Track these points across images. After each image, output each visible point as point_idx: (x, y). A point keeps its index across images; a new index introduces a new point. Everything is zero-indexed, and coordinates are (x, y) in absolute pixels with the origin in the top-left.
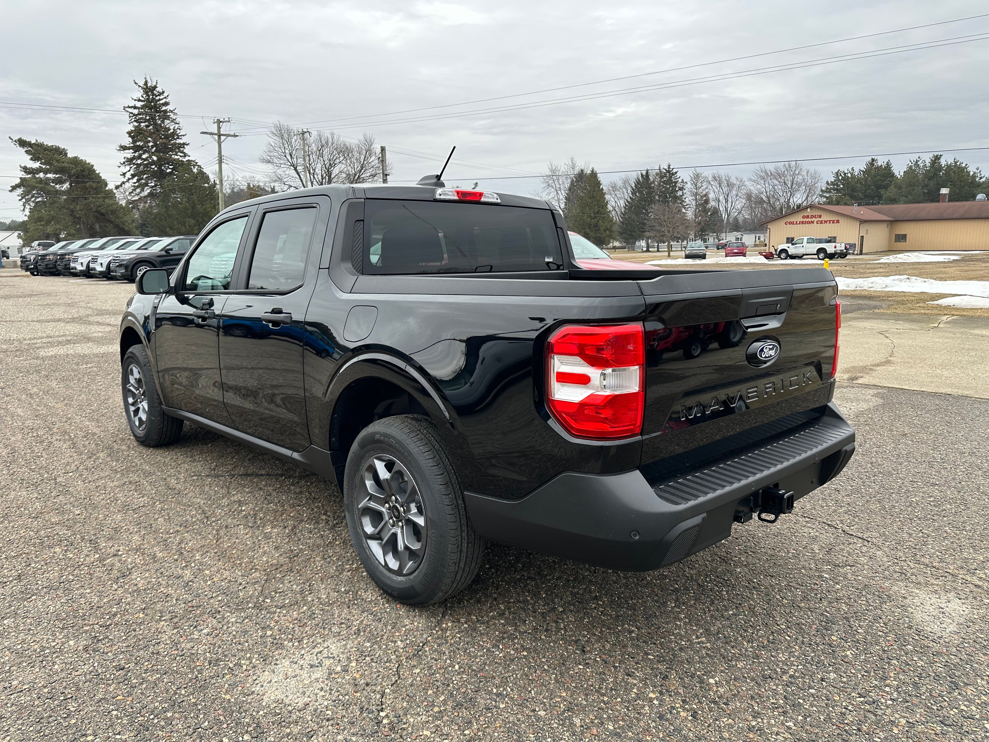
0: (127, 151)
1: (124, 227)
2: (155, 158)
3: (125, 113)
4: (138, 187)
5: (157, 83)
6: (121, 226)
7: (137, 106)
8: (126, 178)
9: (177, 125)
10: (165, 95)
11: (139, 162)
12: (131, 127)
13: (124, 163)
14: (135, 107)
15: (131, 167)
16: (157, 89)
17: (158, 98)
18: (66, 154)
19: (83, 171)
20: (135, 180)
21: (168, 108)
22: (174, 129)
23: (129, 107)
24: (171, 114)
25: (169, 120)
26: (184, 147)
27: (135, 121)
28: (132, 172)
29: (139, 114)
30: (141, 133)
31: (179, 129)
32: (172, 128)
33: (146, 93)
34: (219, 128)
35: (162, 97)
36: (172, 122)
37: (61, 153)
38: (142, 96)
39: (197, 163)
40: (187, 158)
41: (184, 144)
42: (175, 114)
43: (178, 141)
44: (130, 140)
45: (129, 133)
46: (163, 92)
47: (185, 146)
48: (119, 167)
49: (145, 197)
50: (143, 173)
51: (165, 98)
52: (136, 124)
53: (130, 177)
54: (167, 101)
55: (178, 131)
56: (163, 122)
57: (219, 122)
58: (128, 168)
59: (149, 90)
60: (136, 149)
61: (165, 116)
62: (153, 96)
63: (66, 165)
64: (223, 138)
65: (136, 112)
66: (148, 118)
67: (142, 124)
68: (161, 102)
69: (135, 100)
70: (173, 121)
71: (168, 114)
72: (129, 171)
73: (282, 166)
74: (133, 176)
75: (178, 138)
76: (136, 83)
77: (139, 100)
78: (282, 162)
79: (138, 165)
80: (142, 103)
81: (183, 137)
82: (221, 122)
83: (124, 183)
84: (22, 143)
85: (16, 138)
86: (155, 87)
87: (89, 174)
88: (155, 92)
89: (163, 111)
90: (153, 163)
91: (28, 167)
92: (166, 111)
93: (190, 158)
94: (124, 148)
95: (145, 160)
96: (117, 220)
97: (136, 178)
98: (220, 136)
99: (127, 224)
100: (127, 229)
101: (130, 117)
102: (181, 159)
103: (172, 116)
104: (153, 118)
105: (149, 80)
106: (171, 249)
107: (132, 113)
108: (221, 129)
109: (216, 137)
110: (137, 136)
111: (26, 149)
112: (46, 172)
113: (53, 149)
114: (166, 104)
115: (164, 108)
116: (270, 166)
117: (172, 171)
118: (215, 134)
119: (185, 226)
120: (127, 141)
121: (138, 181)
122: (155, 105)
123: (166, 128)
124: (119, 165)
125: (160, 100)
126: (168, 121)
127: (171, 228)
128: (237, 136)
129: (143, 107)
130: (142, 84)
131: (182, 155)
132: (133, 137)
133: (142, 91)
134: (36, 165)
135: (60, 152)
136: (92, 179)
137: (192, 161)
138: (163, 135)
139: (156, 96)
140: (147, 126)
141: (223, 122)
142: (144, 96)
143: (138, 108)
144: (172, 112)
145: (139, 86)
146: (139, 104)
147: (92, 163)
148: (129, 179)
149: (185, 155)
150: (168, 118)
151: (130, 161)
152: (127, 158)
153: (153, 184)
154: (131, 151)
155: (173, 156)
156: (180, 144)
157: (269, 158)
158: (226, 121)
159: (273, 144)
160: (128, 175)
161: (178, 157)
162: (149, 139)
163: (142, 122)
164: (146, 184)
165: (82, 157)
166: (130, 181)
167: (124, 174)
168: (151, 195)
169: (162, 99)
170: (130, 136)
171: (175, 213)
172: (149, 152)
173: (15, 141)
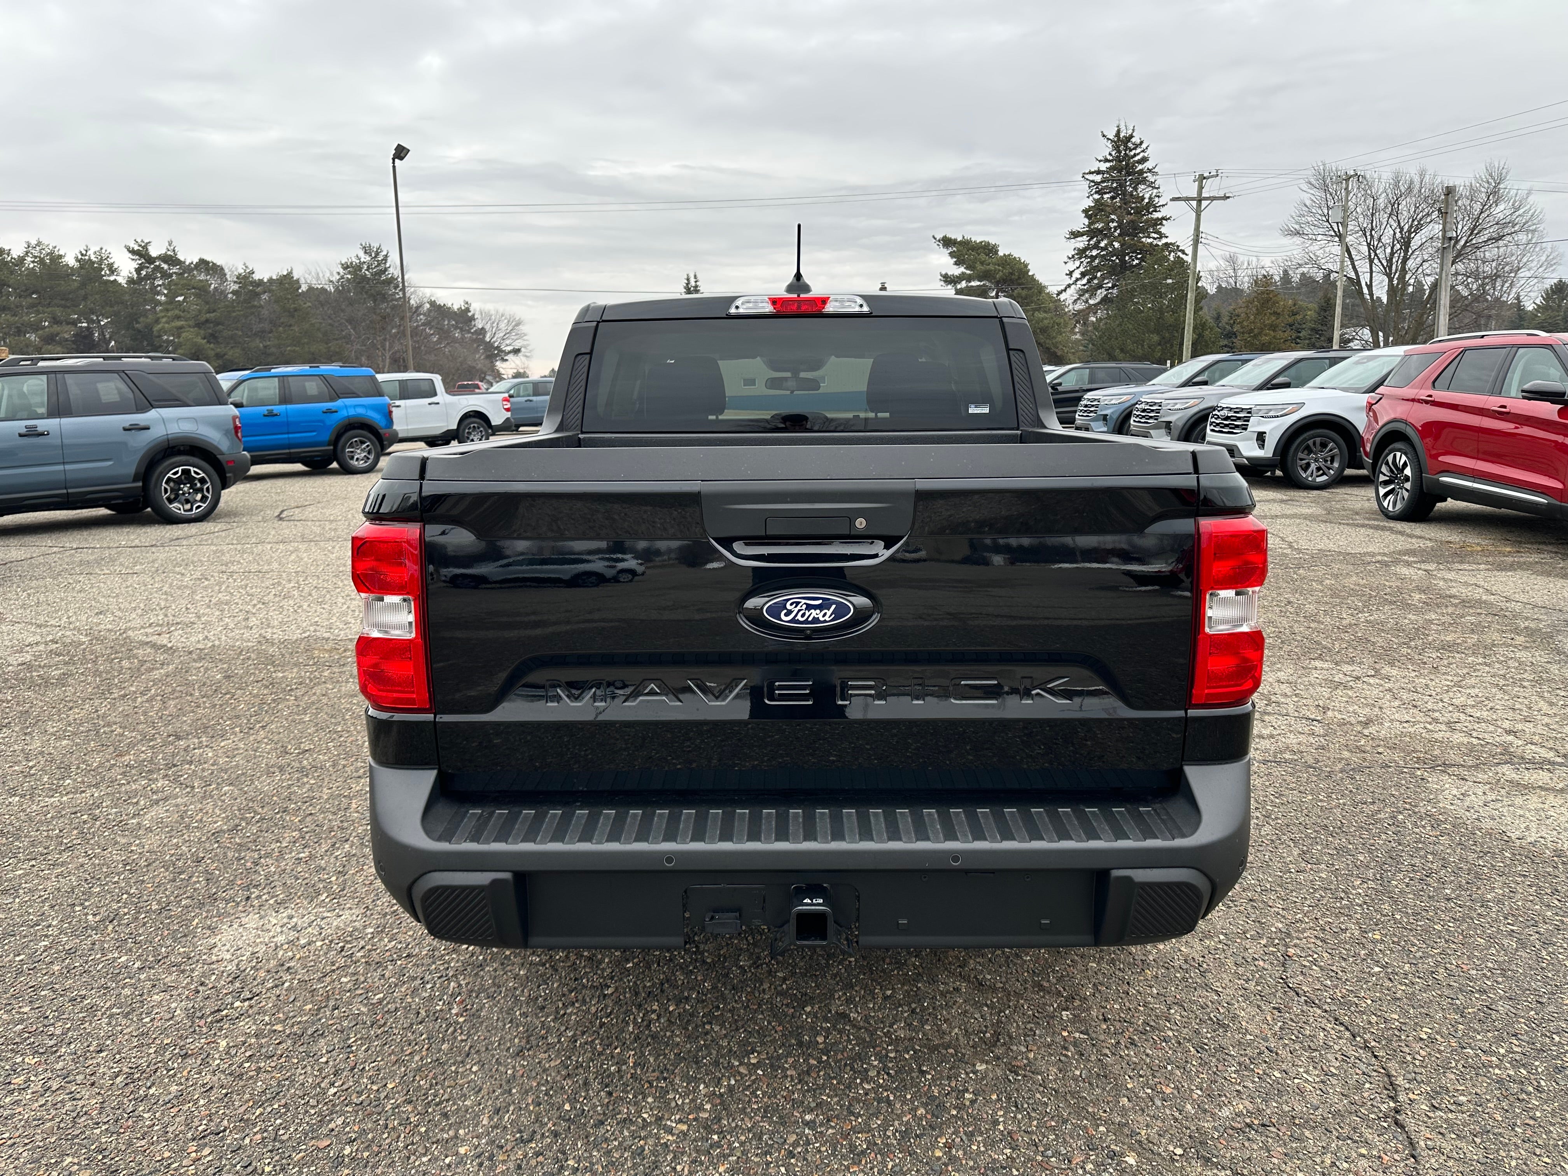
0: (1079, 239)
1: (1057, 350)
2: (1116, 245)
3: (1084, 183)
4: (1087, 291)
5: (1133, 130)
6: (1053, 349)
7: (1101, 169)
8: (1073, 279)
9: (1155, 191)
10: (1144, 146)
11: (1094, 252)
12: (1090, 203)
13: (1073, 256)
14: (1098, 172)
15: (1082, 262)
16: (1133, 140)
17: (1132, 153)
18: (996, 252)
19: (1011, 274)
20: (1085, 281)
21: (1148, 165)
22: (1150, 198)
23: (1091, 173)
24: (1149, 174)
25: (1145, 184)
26: (1161, 224)
27: (1096, 193)
28: (1082, 269)
29: (1102, 182)
30: (1102, 210)
31: (1159, 197)
32: (1147, 196)
33: (1117, 148)
34: (1201, 188)
35: (1138, 150)
36: (1149, 186)
37: (991, 251)
38: (1110, 154)
39: (1178, 246)
40: (1164, 241)
41: (1163, 218)
42: (1156, 174)
43: (1156, 215)
44: (1086, 221)
45: (1085, 211)
46: (1141, 143)
47: (1164, 222)
48: (1066, 263)
49: (1095, 305)
50: (1097, 269)
51: (1143, 151)
52: (1097, 196)
53: (1079, 276)
54: (1146, 155)
55: (1157, 199)
56: (1135, 189)
57: (1202, 178)
58: (1077, 263)
59: (1122, 142)
60: (1092, 233)
61: (1140, 178)
62: (1125, 151)
63: (991, 267)
64: (1204, 203)
65: (1098, 178)
66: (1115, 185)
67: (1106, 196)
68: (1136, 158)
69: (1100, 161)
70: (1152, 185)
71: (1145, 175)
72: (1078, 268)
73: (1319, 237)
74: (1083, 275)
75: (1156, 211)
76: (1104, 136)
77: (1106, 160)
78: (1321, 231)
79: (1093, 258)
80: (1108, 165)
81: (1162, 209)
82: (1204, 178)
83: (1069, 286)
84: (947, 242)
85: (939, 236)
86: (1131, 136)
87: (1019, 278)
88: (1130, 145)
89: (1137, 172)
90: (1115, 253)
91: (949, 274)
92: (1141, 172)
93: (1169, 240)
94: (1075, 235)
95: (1103, 249)
96: (1048, 341)
97: (1087, 277)
98: (1199, 201)
99: (1061, 347)
100: (1059, 353)
101: (1090, 187)
102: (1155, 242)
103: (1150, 178)
104: (1122, 185)
105: (1123, 128)
106: (1060, 384)
107: (1093, 181)
108: (1204, 190)
109: (1194, 203)
110: (1096, 216)
111: (950, 250)
112: (969, 279)
113: (982, 247)
114: (1144, 160)
115: (1140, 167)
116: (1298, 240)
117: (1140, 263)
118: (1193, 199)
119: (1143, 346)
120: (1080, 223)
121: (1089, 281)
122: (1127, 164)
123: (1138, 197)
124: (1066, 260)
125: (1135, 155)
126: (1143, 187)
127: (1122, 350)
128: (1229, 197)
129: (1111, 169)
130: (1111, 135)
131: (1156, 236)
132: (1088, 217)
133: (1110, 146)
134: (958, 271)
135: (989, 249)
136: (1023, 284)
137: (1171, 244)
138: (1132, 208)
139: (1131, 150)
140: (1113, 198)
141: (1208, 178)
142: (1113, 153)
143: (1102, 172)
144: (1150, 171)
145: (1108, 139)
146: (1104, 166)
147: (1027, 262)
148: (1077, 280)
149: (1162, 236)
150: (1144, 181)
151: (1081, 253)
152: (1079, 249)
153: (1110, 285)
154: (1085, 238)
155: (1144, 240)
156: (1158, 219)
157: (1297, 227)
158: (1212, 177)
159: (1308, 203)
160: (1077, 274)
161: (1151, 240)
162: (1113, 217)
163: (1106, 193)
164: (1100, 286)
165: (1016, 254)
166: (1079, 282)
167: (1070, 274)
168: (1105, 300)
169: (1138, 154)
170: (1086, 216)
171: (1131, 326)
172: (1109, 238)
173: (939, 241)
